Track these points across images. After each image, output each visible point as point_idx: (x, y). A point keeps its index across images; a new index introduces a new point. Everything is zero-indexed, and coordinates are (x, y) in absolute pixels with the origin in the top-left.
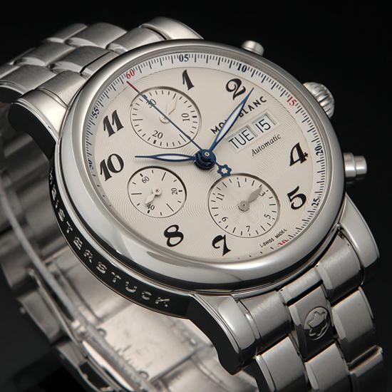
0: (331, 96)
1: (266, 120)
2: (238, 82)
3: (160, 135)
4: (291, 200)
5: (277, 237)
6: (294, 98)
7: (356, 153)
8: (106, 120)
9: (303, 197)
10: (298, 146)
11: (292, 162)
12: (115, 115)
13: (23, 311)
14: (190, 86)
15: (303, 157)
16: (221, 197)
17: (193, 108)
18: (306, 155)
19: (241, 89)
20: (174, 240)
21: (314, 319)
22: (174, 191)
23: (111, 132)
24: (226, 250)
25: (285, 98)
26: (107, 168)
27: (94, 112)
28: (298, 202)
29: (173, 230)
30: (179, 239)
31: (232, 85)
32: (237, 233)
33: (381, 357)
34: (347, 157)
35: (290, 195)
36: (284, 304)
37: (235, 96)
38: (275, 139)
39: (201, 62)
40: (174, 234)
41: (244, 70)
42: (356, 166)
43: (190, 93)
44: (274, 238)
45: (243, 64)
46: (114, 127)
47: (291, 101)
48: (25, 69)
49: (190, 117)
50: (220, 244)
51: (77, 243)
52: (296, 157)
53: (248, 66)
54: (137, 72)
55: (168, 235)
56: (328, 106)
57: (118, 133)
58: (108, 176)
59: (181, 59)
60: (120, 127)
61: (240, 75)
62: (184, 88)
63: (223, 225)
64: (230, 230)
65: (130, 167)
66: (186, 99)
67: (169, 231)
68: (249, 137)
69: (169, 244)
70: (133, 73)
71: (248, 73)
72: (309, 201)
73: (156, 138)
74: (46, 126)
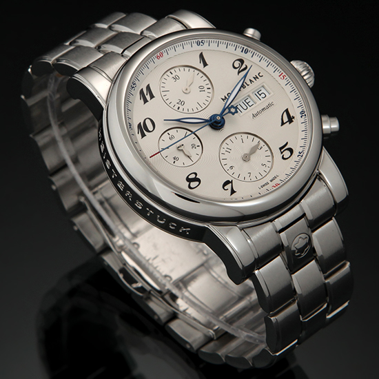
0: (312, 71)
1: (263, 91)
2: (242, 61)
3: (182, 102)
4: (282, 153)
5: (271, 181)
6: (284, 74)
7: (331, 116)
8: (142, 92)
9: (291, 150)
10: (287, 111)
11: (283, 124)
12: (148, 87)
13: (76, 228)
14: (205, 64)
15: (291, 119)
16: (229, 151)
17: (208, 82)
18: (293, 118)
19: (244, 66)
20: (193, 184)
21: (299, 242)
22: (193, 146)
23: (146, 101)
24: (233, 192)
25: (277, 73)
26: (143, 129)
27: (132, 85)
28: (287, 154)
29: (193, 176)
30: (197, 183)
31: (237, 64)
32: (241, 178)
33: (349, 270)
34: (324, 118)
35: (281, 149)
36: (276, 232)
37: (239, 72)
38: (270, 105)
39: (214, 46)
40: (193, 179)
41: (246, 52)
42: (331, 125)
43: (205, 70)
44: (269, 182)
45: (245, 48)
46: (148, 97)
47: (281, 76)
48: (78, 49)
49: (205, 89)
50: (229, 186)
51: (120, 185)
52: (286, 119)
53: (249, 49)
54: (165, 54)
55: (189, 180)
56: (309, 79)
57: (151, 102)
58: (143, 136)
59: (198, 44)
60: (152, 97)
61: (243, 56)
62: (201, 66)
63: (231, 172)
64: (236, 176)
65: (161, 127)
66: (202, 75)
67: (189, 177)
68: (250, 104)
69: (190, 187)
70: (162, 55)
71: (249, 54)
72: (296, 153)
73: (180, 106)
74: (96, 96)
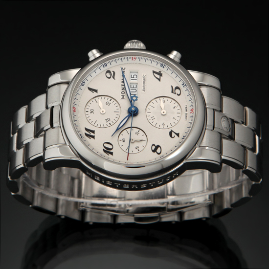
1: (133, 74)
2: (108, 72)
3: (108, 120)
4: (175, 93)
5: (187, 111)
6: (134, 57)
8: (86, 135)
9: (177, 88)
10: (154, 72)
11: (159, 80)
12: (87, 129)
14: (96, 91)
15: (160, 74)
16: (152, 118)
17: (107, 98)
18: (160, 72)
19: (112, 73)
20: (159, 150)
22: (137, 133)
23: (93, 137)
24: (178, 135)
25: (130, 60)
26: (108, 151)
27: (80, 137)
28: (177, 91)
29: (154, 147)
30: (159, 148)
31: (108, 75)
32: (173, 124)
35: (172, 92)
36: (212, 130)
37: (114, 78)
38: (144, 78)
39: (90, 78)
40: (156, 148)
41: (106, 65)
43: (99, 93)
44: (186, 112)
45: (104, 64)
46: (92, 134)
47: (134, 59)
49: (110, 102)
50: (173, 134)
51: (125, 186)
52: (158, 76)
53: (106, 62)
54: (75, 106)
55: (154, 151)
57: (96, 135)
58: (112, 153)
59: (82, 85)
60: (93, 132)
61: (106, 68)
62: (95, 94)
63: (165, 127)
64: (170, 126)
65: (114, 141)
66: (101, 97)
67: (153, 149)
68: (135, 87)
69: (159, 154)
70: (74, 109)
71: (108, 65)
72: (181, 87)
73: (109, 122)
74: (69, 159)
